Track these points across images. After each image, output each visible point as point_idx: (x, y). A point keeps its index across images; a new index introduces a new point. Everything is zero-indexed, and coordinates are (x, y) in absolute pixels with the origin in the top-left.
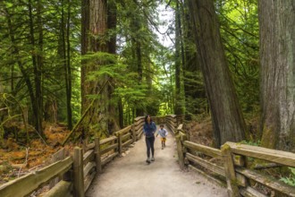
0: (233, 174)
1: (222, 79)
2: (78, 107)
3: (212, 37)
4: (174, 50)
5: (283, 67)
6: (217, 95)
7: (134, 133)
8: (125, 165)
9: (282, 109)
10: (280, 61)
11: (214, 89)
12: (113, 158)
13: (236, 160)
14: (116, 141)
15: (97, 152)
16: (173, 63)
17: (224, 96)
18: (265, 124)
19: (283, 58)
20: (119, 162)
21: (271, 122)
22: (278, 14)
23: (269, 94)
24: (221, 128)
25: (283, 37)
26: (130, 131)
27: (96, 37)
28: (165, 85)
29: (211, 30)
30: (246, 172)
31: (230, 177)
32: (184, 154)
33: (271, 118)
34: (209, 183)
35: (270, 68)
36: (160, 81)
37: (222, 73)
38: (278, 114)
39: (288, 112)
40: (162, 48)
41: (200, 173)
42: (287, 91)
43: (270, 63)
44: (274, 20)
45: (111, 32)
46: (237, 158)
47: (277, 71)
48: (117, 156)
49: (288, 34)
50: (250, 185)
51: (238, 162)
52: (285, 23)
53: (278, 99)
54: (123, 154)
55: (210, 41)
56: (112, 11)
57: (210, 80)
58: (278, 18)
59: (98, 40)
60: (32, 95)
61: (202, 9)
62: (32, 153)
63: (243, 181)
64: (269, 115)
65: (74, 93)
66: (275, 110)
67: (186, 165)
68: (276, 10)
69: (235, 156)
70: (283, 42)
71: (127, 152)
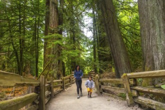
0: (129, 90)
1: (120, 45)
2: (41, 70)
3: (113, 24)
4: (93, 39)
5: (154, 34)
6: (117, 54)
7: (71, 79)
8: (67, 95)
9: (155, 57)
10: (152, 31)
11: (116, 51)
12: (60, 92)
13: (131, 82)
14: (62, 82)
15: (52, 86)
16: (92, 46)
17: (121, 54)
18: (146, 66)
19: (154, 30)
20: (63, 93)
21: (149, 64)
22: (149, 8)
23: (147, 49)
24: (120, 72)
25: (153, 19)
26: (69, 78)
27: (52, 29)
28: (88, 58)
29: (113, 21)
30: (137, 88)
31: (127, 92)
32: (100, 86)
33: (149, 62)
34: (115, 100)
35: (147, 35)
36: (85, 56)
37: (120, 42)
38: (153, 60)
39: (159, 58)
40: (86, 38)
41: (109, 96)
42: (157, 47)
43: (147, 32)
44: (147, 10)
45: (60, 27)
46: (131, 80)
47: (151, 36)
48: (62, 91)
49: (155, 17)
50: (139, 95)
51: (132, 82)
52: (153, 11)
53: (152, 52)
54: (66, 90)
55: (113, 26)
56: (60, 16)
57: (113, 46)
58: (149, 9)
59: (53, 31)
60: (18, 61)
61: (108, 10)
62: (16, 89)
63: (135, 93)
64: (148, 60)
65: (39, 62)
66: (151, 58)
67: (101, 93)
68: (148, 6)
69: (130, 80)
70: (153, 21)
71: (68, 89)
